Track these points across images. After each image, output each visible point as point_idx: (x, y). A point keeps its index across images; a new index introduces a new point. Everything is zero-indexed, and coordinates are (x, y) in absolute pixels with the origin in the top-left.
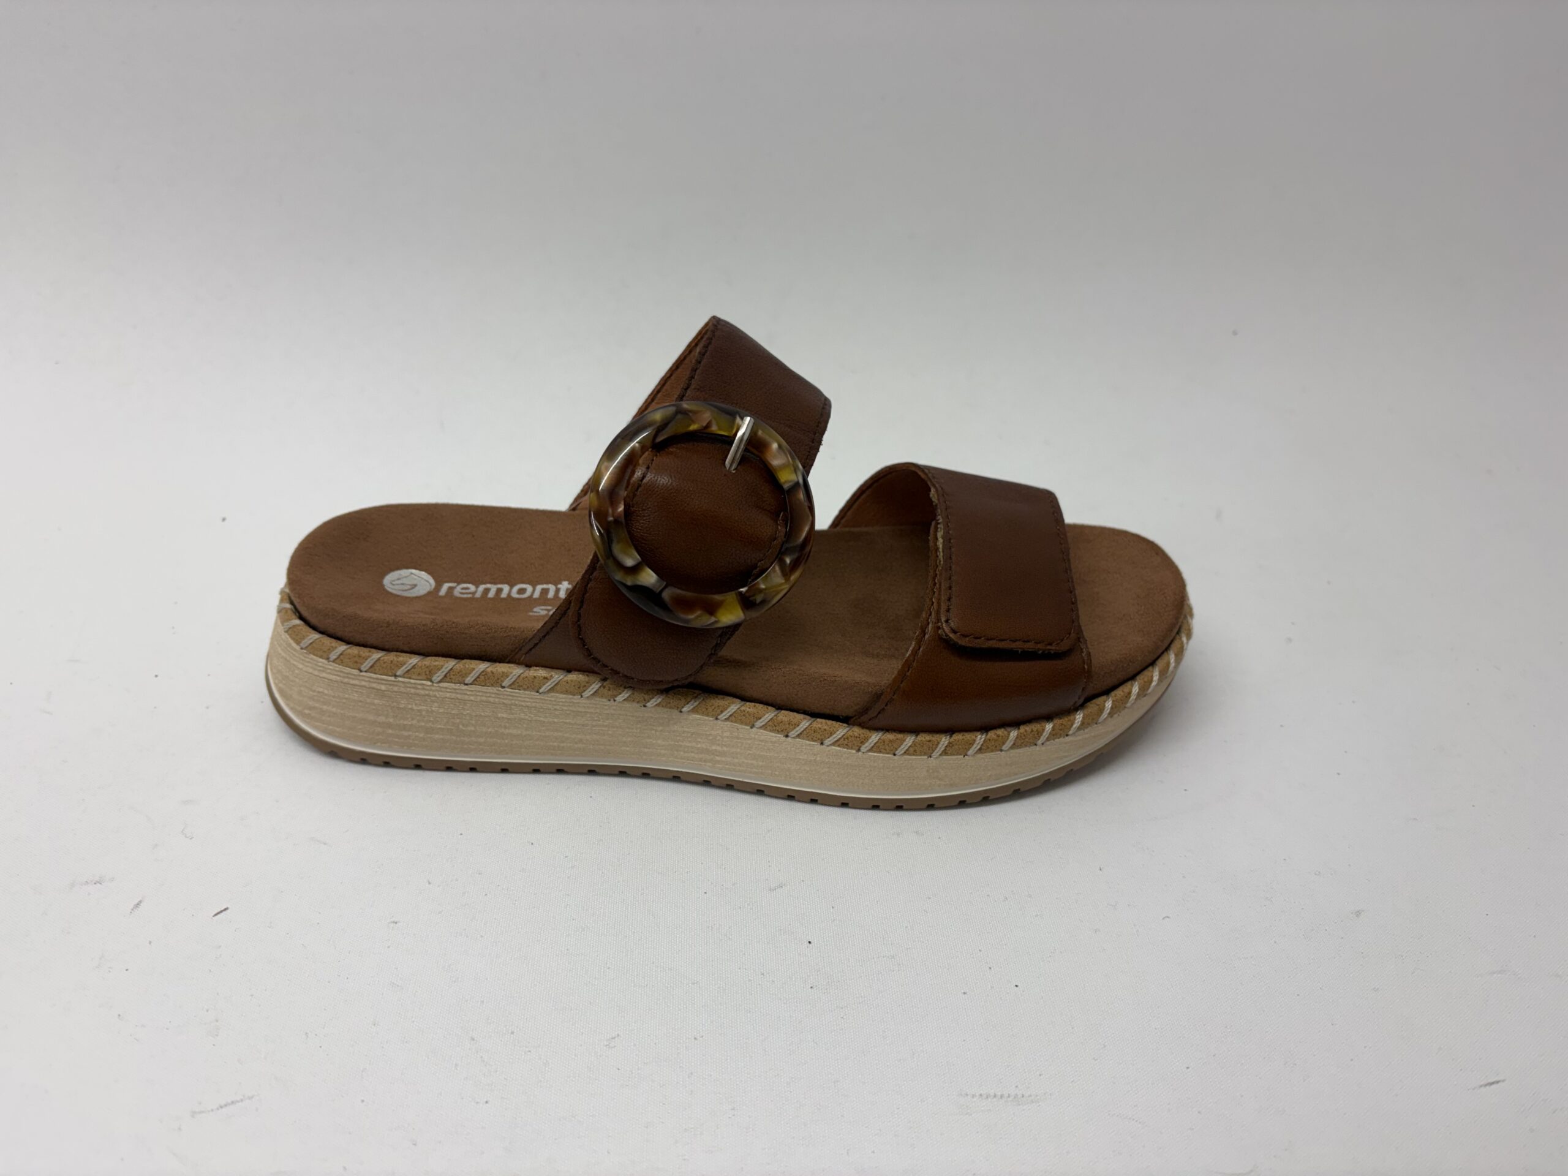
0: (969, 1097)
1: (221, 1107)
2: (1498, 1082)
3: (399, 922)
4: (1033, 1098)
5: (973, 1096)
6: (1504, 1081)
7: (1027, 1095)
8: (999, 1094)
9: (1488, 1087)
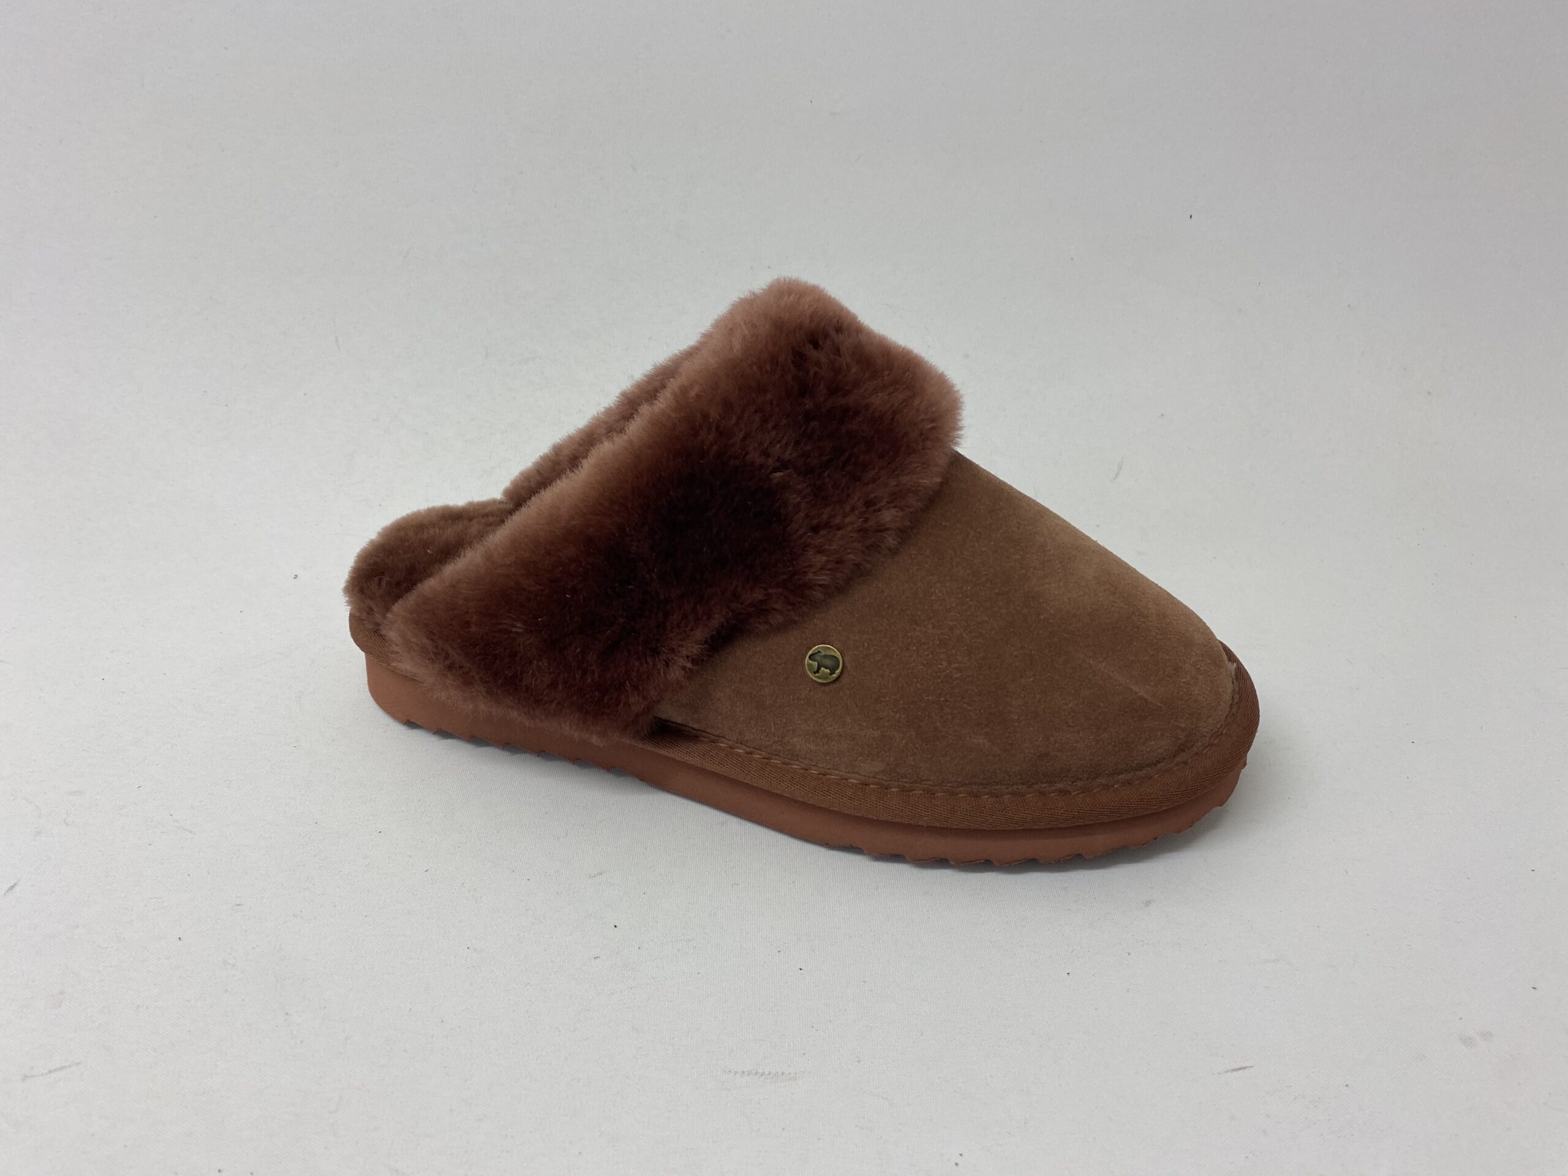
0: (732, 1074)
1: (50, 1072)
2: (1245, 1068)
3: (243, 905)
4: (792, 1075)
5: (736, 1073)
6: (1251, 1067)
7: (787, 1073)
8: (761, 1071)
9: (1234, 1072)
